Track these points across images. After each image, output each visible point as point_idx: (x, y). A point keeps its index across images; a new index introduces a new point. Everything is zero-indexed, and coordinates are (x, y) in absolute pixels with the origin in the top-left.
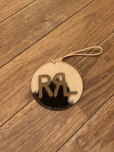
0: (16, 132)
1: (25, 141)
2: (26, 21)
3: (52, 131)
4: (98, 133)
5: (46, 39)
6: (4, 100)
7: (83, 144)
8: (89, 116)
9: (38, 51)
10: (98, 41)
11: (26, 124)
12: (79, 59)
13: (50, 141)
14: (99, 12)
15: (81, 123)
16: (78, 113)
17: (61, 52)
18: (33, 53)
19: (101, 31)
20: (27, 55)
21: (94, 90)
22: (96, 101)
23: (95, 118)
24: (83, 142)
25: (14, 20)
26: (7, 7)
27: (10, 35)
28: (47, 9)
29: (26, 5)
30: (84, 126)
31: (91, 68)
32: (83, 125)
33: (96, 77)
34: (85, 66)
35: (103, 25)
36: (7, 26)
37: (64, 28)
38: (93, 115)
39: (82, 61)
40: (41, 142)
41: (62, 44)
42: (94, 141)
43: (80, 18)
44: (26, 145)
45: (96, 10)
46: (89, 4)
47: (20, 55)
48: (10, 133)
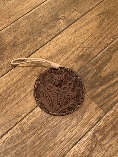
0: (34, 127)
1: (43, 135)
2: (40, 20)
3: (69, 125)
4: (114, 128)
5: (60, 37)
6: (22, 96)
7: (100, 138)
8: (105, 111)
9: (52, 49)
10: (112, 38)
11: (44, 119)
12: (94, 56)
13: (68, 135)
14: (112, 10)
15: (97, 118)
16: (94, 108)
17: (75, 49)
18: (48, 51)
19: (115, 28)
20: (42, 52)
21: (109, 86)
22: (112, 96)
23: (111, 113)
24: (100, 135)
25: (28, 19)
26: (20, 6)
27: (25, 33)
28: (60, 8)
29: (39, 3)
30: (101, 121)
31: (105, 65)
32: (99, 119)
33: (111, 73)
34: (100, 63)
35: (117, 23)
36: (22, 25)
37: (78, 25)
38: (109, 110)
39: (96, 58)
40: (58, 136)
41: (76, 42)
42: (110, 135)
43: (94, 15)
44: (44, 139)
45: (109, 8)
46: (101, 2)
47: (36, 53)
48: (29, 128)
